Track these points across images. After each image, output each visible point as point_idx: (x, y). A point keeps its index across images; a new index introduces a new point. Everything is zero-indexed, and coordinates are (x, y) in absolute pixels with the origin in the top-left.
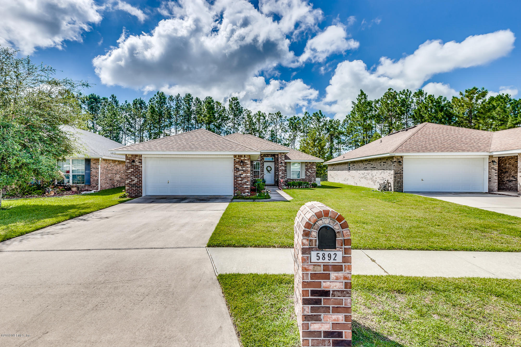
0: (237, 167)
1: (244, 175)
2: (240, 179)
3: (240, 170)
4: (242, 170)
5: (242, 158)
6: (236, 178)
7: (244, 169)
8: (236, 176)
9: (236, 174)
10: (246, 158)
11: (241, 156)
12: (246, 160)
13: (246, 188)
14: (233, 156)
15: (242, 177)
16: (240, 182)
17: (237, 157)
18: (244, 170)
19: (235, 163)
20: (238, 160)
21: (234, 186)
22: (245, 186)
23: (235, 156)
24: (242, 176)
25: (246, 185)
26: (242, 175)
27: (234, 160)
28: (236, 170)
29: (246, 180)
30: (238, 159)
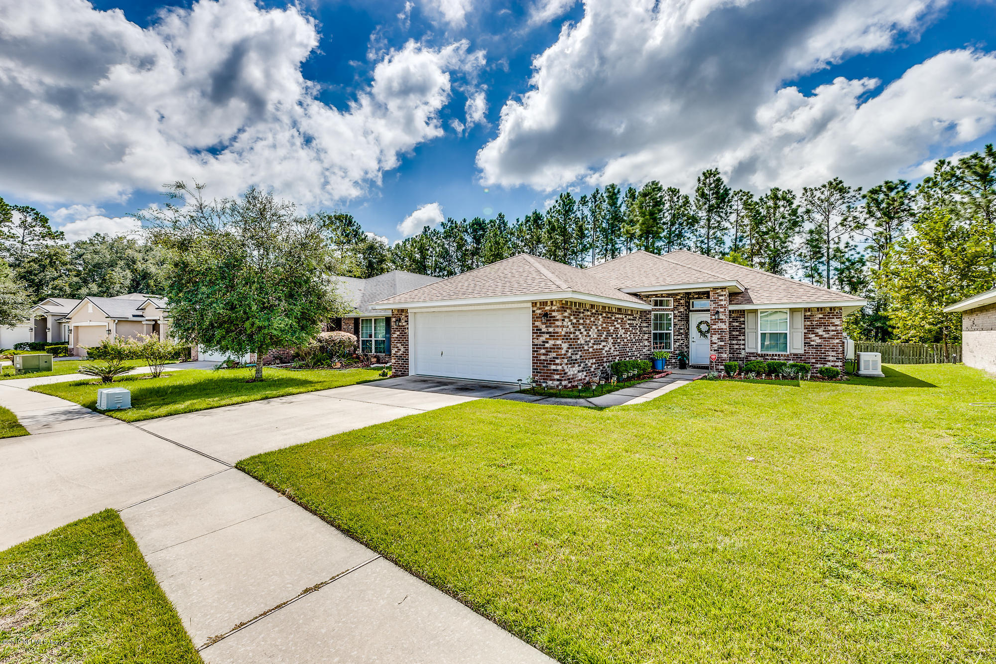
0: (537, 326)
1: (551, 342)
2: (543, 351)
3: (544, 333)
4: (548, 333)
5: (547, 308)
6: (536, 348)
7: (551, 330)
8: (537, 345)
9: (536, 342)
10: (554, 308)
11: (544, 303)
12: (554, 311)
13: (554, 370)
14: (530, 305)
15: (547, 348)
16: (543, 357)
17: (538, 305)
18: (551, 333)
19: (535, 318)
20: (539, 312)
21: (533, 366)
22: (553, 367)
23: (534, 304)
24: (547, 345)
25: (554, 364)
26: (547, 342)
27: (533, 311)
28: (537, 332)
29: (554, 355)
30: (540, 309)
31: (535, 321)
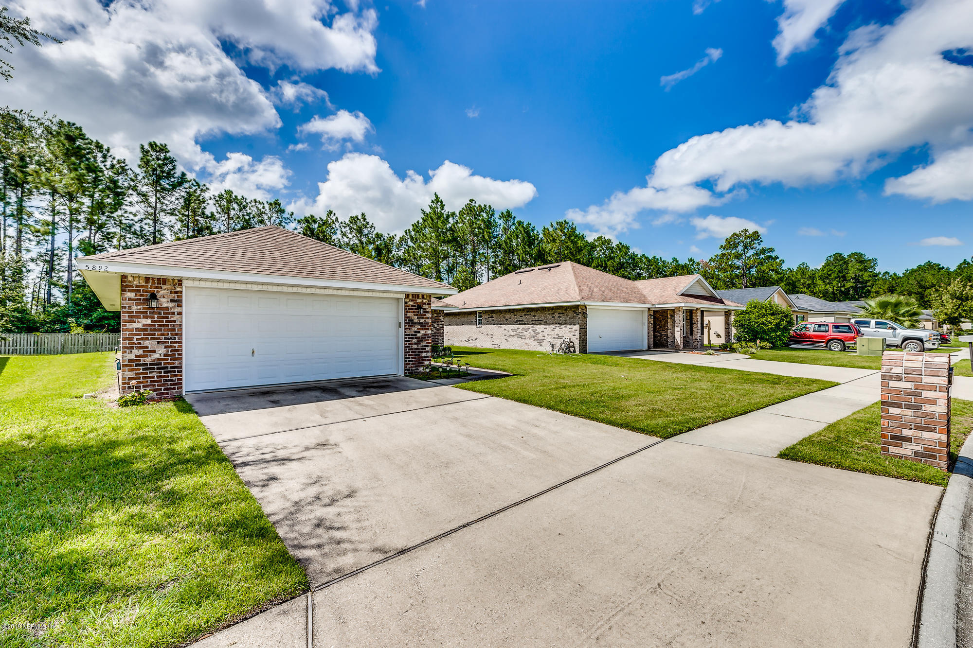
0: (409, 317)
1: (423, 332)
2: (415, 341)
3: (415, 323)
4: (419, 323)
5: (419, 301)
6: (408, 338)
7: (422, 321)
8: (409, 335)
9: (408, 332)
10: (424, 301)
11: (416, 296)
12: (425, 304)
13: (425, 357)
14: (403, 296)
15: (419, 338)
16: (415, 346)
17: (411, 297)
18: (422, 323)
19: (408, 309)
20: (411, 303)
21: (405, 355)
22: (424, 354)
23: (407, 296)
24: (418, 335)
25: (425, 352)
26: (419, 332)
27: (406, 303)
28: (409, 322)
29: (425, 343)
30: (412, 301)
31: (407, 312)
